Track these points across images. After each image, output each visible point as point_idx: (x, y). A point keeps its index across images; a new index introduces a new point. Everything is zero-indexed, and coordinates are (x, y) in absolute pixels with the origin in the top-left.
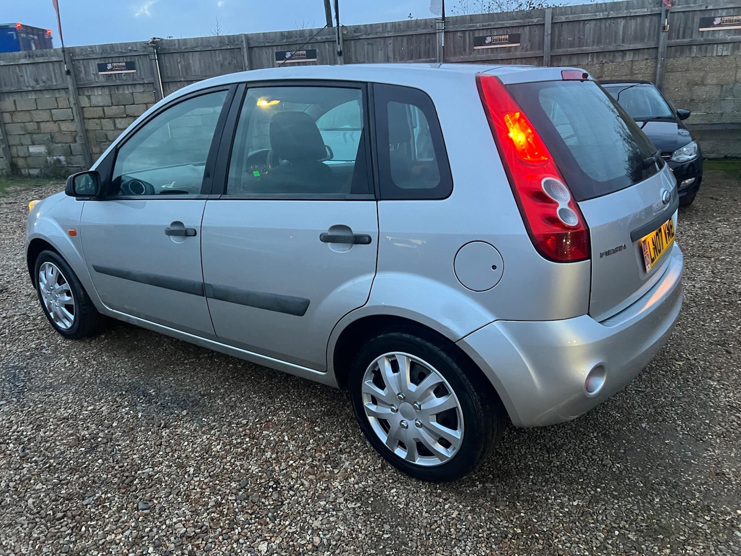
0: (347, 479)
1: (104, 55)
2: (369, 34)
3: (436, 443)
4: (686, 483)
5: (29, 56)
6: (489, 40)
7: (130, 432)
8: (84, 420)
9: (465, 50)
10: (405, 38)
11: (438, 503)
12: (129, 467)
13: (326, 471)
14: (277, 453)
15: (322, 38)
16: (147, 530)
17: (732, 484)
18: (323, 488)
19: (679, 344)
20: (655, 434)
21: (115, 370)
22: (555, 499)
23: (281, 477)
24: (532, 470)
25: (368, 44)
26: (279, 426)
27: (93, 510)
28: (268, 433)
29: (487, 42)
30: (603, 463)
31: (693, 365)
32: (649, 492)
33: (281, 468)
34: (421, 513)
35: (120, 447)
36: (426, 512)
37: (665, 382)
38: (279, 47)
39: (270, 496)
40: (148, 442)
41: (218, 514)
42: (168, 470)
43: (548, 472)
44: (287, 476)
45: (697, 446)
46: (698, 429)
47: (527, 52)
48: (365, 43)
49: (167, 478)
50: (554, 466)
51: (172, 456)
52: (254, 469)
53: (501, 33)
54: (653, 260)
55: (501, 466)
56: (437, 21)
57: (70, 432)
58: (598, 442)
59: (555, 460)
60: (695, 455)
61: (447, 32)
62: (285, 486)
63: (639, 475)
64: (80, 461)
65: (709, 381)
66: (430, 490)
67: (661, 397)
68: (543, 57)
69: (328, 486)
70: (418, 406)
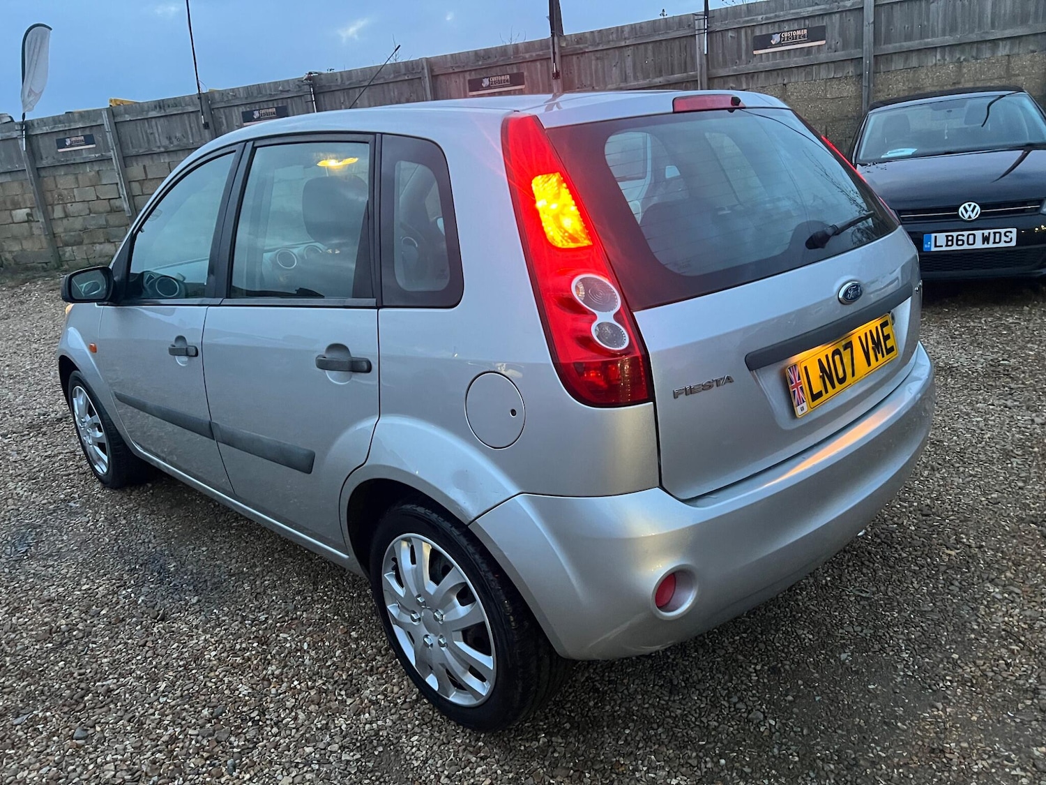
0: (359, 715)
1: (249, 101)
2: (599, 44)
3: (465, 673)
4: (873, 762)
5: (160, 108)
6: (776, 39)
7: (116, 623)
8: (71, 604)
9: (740, 58)
10: (650, 47)
11: (469, 762)
12: (90, 675)
13: (336, 700)
14: (284, 667)
15: (532, 56)
16: (71, 768)
17: (949, 771)
18: (319, 726)
19: (966, 520)
20: (857, 672)
21: (142, 534)
22: (647, 772)
23: (272, 705)
24: (633, 721)
25: (597, 59)
26: (305, 627)
27: (20, 733)
28: (285, 635)
29: (773, 42)
30: (750, 716)
31: (973, 557)
32: (802, 773)
33: (279, 691)
34: (438, 777)
35: (94, 646)
36: (447, 777)
37: (912, 583)
38: (473, 73)
39: (245, 734)
40: (130, 641)
41: (164, 755)
42: (134, 684)
43: (655, 726)
44: (281, 704)
45: (919, 698)
46: (932, 667)
47: (837, 53)
48: (593, 58)
49: (127, 695)
50: (670, 717)
51: (151, 663)
52: (244, 690)
53: (796, 28)
54: (815, 397)
55: (589, 710)
56: (696, 17)
57: (46, 620)
58: (758, 680)
59: (677, 705)
60: (911, 714)
61: (712, 32)
62: (271, 720)
63: (800, 742)
64: (39, 661)
65: (988, 585)
66: (468, 741)
67: (893, 610)
68: (862, 58)
69: (327, 724)
70: (438, 616)
